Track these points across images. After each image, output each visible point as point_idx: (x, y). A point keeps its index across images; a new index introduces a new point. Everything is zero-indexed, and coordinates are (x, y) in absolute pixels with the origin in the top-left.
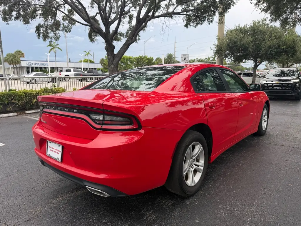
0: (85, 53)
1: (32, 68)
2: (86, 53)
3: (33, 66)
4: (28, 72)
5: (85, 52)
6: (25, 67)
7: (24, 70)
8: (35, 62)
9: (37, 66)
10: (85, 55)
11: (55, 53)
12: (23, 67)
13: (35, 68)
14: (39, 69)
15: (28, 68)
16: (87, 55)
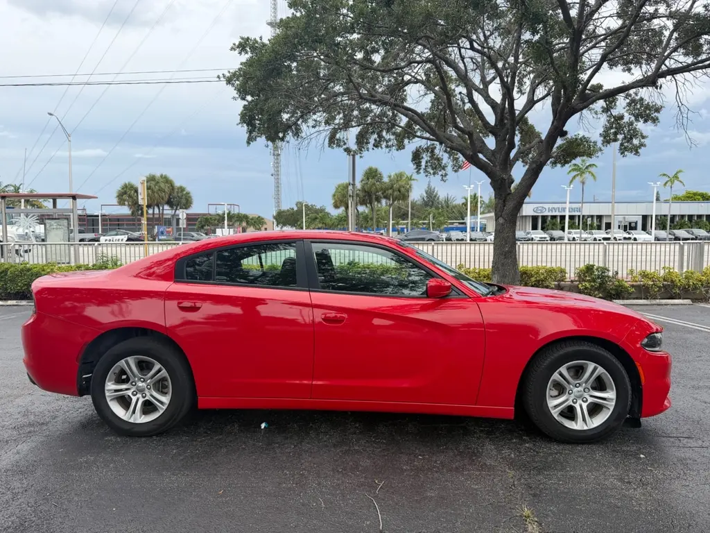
0: (665, 177)
1: (544, 218)
2: (668, 179)
3: (546, 213)
4: (535, 227)
5: (664, 175)
6: (529, 216)
7: (528, 223)
8: (551, 206)
9: (554, 214)
10: (665, 184)
11: (583, 183)
12: (526, 216)
13: (549, 219)
14: (559, 220)
15: (535, 219)
16: (669, 183)
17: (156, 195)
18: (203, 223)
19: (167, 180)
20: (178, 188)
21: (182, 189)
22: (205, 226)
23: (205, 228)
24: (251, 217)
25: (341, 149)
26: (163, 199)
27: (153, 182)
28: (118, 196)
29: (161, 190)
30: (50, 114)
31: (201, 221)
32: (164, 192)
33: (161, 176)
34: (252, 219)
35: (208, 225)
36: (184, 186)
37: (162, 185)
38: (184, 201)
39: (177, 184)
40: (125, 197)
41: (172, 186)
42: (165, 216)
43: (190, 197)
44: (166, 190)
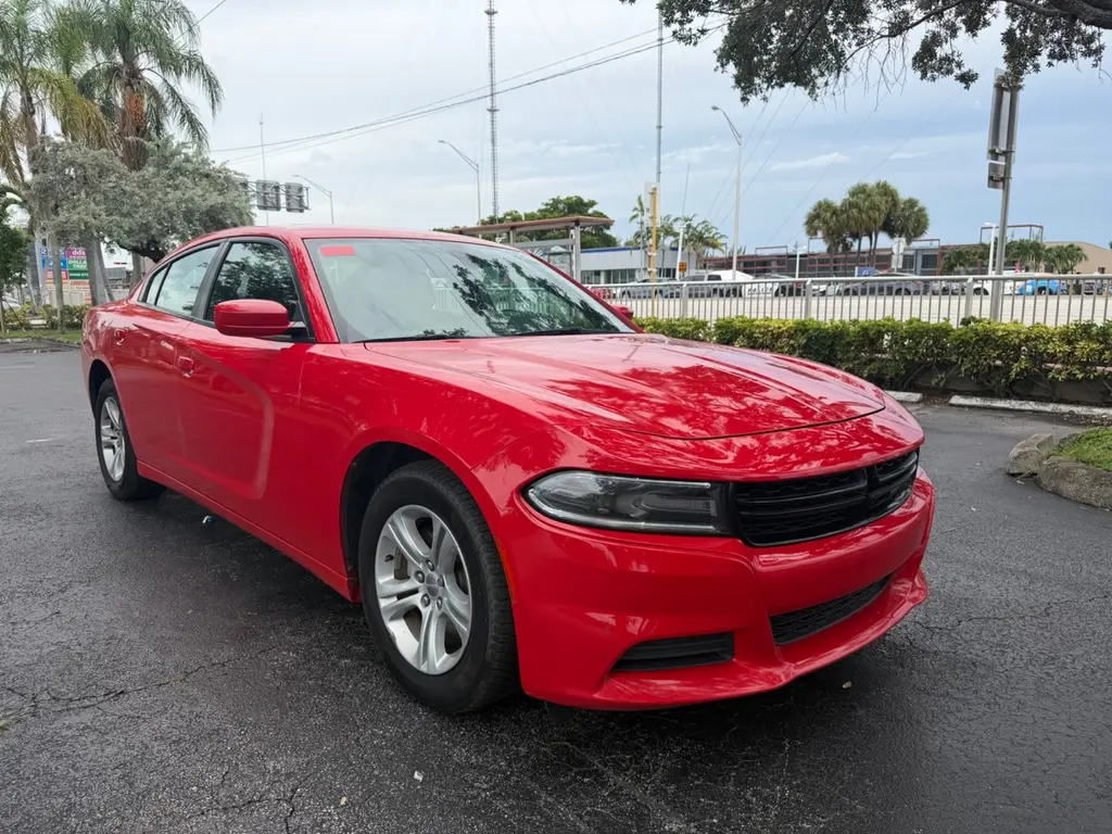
17: (864, 216)
18: (953, 261)
19: (886, 191)
20: (905, 203)
21: (912, 203)
22: (956, 265)
23: (956, 269)
24: (1047, 247)
25: (952, 77)
26: (875, 222)
27: (862, 196)
28: (807, 223)
29: (874, 207)
30: (715, 108)
31: (949, 258)
32: (879, 210)
33: (878, 185)
34: (1050, 250)
35: (961, 265)
36: (915, 196)
37: (877, 199)
38: (911, 225)
39: (904, 195)
40: (816, 223)
41: (893, 200)
42: (877, 253)
43: (925, 216)
44: (883, 208)
